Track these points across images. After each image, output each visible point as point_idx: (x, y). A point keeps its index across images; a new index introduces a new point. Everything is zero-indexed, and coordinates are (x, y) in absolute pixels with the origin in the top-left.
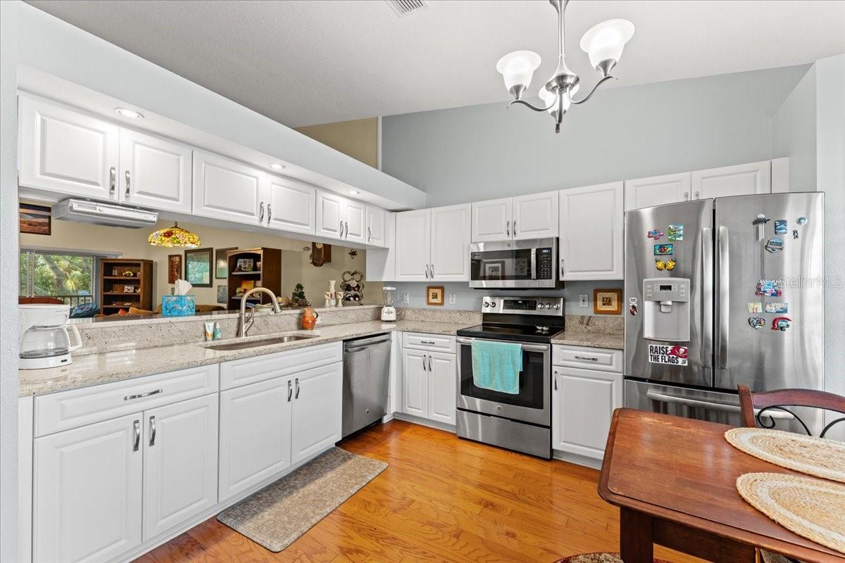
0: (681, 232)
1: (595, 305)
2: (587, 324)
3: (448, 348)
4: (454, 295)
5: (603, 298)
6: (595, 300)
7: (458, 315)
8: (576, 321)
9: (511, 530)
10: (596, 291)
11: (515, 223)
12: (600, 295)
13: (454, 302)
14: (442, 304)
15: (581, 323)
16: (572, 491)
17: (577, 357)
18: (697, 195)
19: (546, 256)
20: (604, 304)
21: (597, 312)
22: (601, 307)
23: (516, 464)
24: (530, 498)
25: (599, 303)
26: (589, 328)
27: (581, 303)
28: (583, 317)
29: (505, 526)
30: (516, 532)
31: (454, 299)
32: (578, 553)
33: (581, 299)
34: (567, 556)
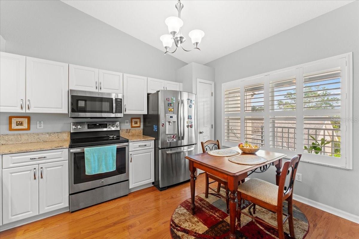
0: (174, 100)
1: (132, 124)
2: (129, 133)
3: (61, 158)
4: (42, 122)
5: (135, 121)
6: (132, 122)
7: (47, 136)
8: (124, 132)
9: (148, 227)
10: (132, 119)
11: (100, 84)
12: (134, 120)
13: (42, 127)
14: (29, 129)
15: (127, 132)
16: (147, 200)
17: (139, 146)
18: (166, 88)
19: (119, 102)
20: (135, 124)
21: (132, 127)
22: (134, 125)
23: (118, 205)
24: (138, 212)
25: (133, 123)
26: (130, 134)
27: (126, 124)
28: (127, 130)
29: (144, 229)
30: (150, 227)
31: (42, 125)
32: (171, 216)
33: (126, 122)
34: (170, 219)
